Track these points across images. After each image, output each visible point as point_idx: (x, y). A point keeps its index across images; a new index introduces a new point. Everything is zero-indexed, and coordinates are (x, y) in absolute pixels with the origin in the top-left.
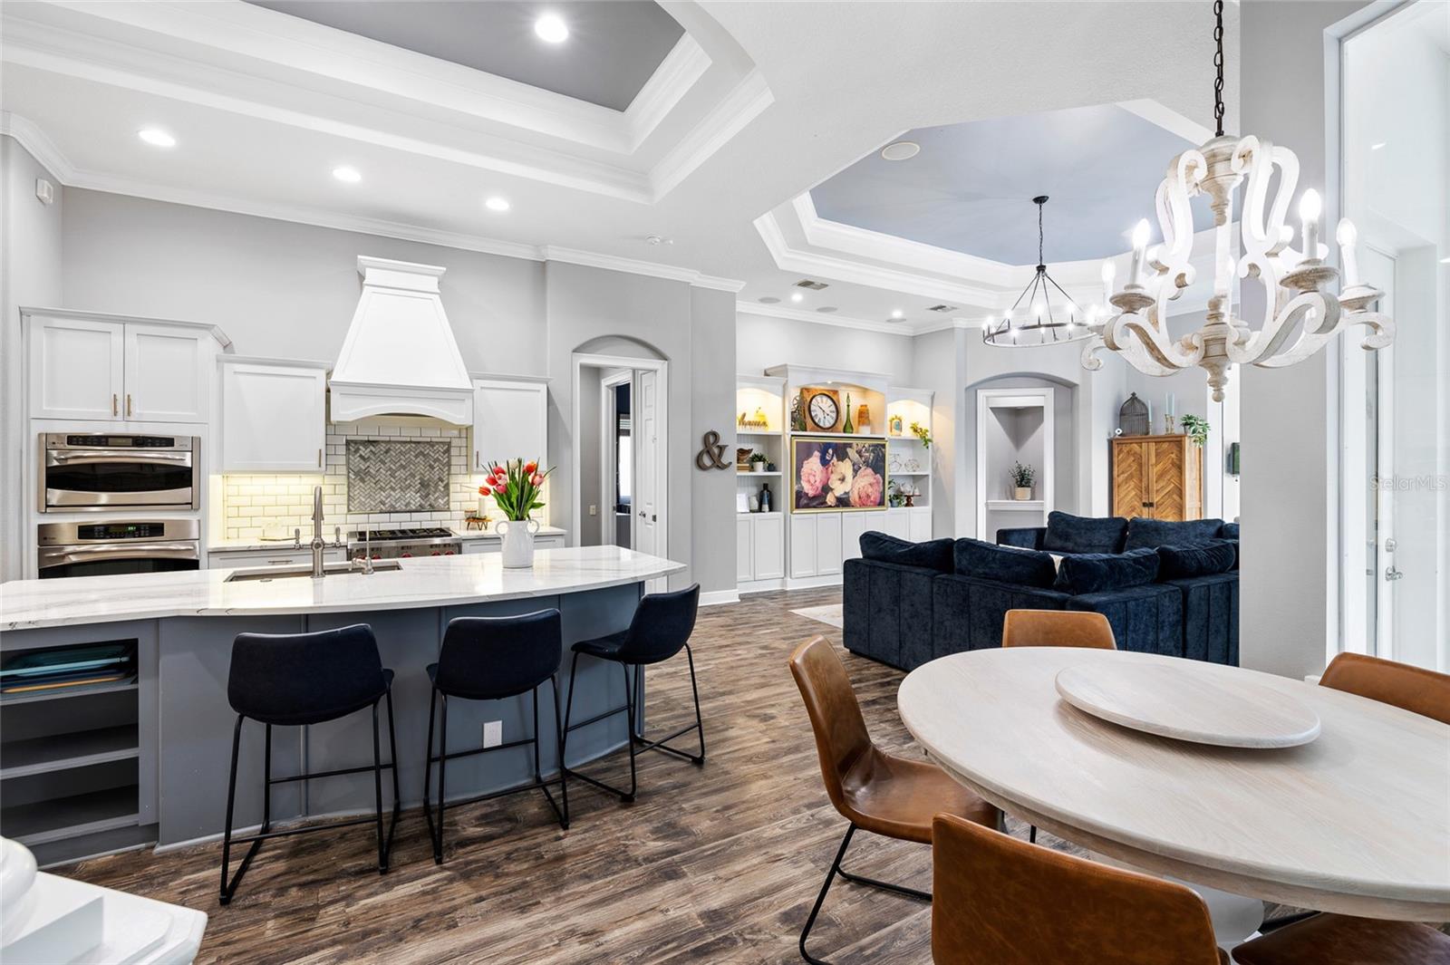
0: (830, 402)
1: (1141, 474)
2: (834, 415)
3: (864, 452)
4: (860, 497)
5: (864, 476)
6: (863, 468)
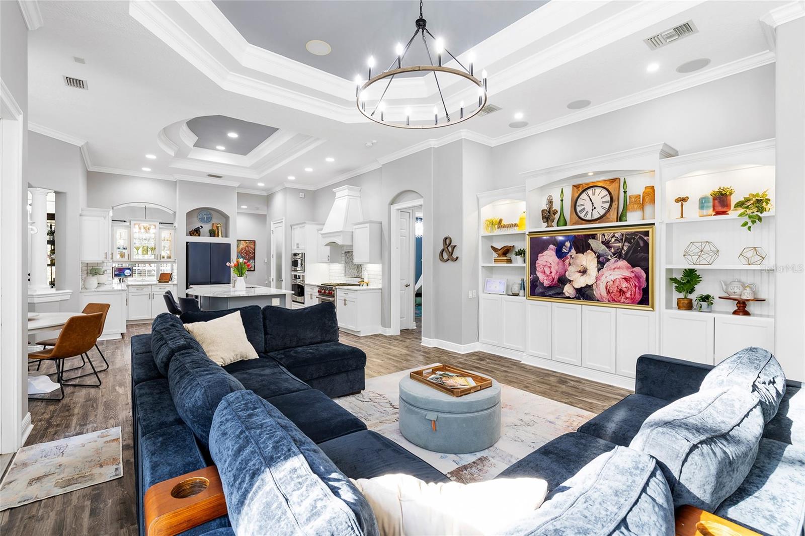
0: (604, 193)
2: (607, 205)
3: (614, 243)
4: (609, 291)
5: (614, 269)
6: (613, 260)
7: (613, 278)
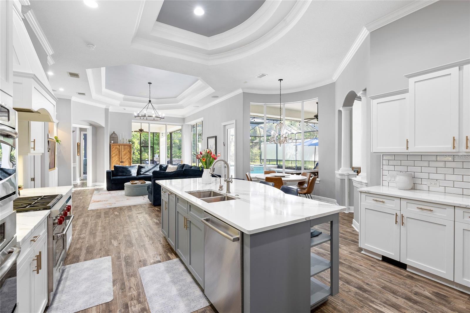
1: (120, 154)
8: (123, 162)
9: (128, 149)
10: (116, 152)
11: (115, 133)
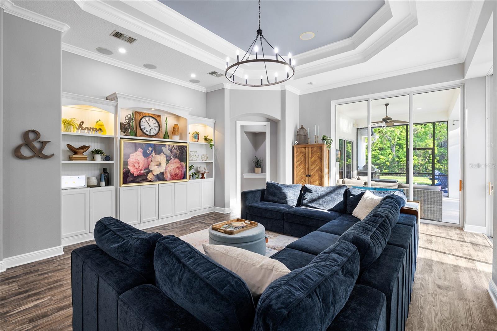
0: (154, 121)
1: (306, 162)
2: (157, 129)
3: (173, 150)
4: (171, 175)
5: (174, 163)
6: (173, 159)
7: (173, 168)
8: (310, 176)
9: (319, 153)
10: (301, 158)
11: (303, 128)
